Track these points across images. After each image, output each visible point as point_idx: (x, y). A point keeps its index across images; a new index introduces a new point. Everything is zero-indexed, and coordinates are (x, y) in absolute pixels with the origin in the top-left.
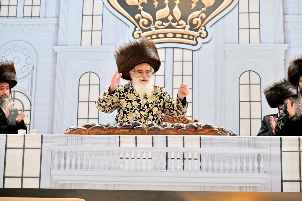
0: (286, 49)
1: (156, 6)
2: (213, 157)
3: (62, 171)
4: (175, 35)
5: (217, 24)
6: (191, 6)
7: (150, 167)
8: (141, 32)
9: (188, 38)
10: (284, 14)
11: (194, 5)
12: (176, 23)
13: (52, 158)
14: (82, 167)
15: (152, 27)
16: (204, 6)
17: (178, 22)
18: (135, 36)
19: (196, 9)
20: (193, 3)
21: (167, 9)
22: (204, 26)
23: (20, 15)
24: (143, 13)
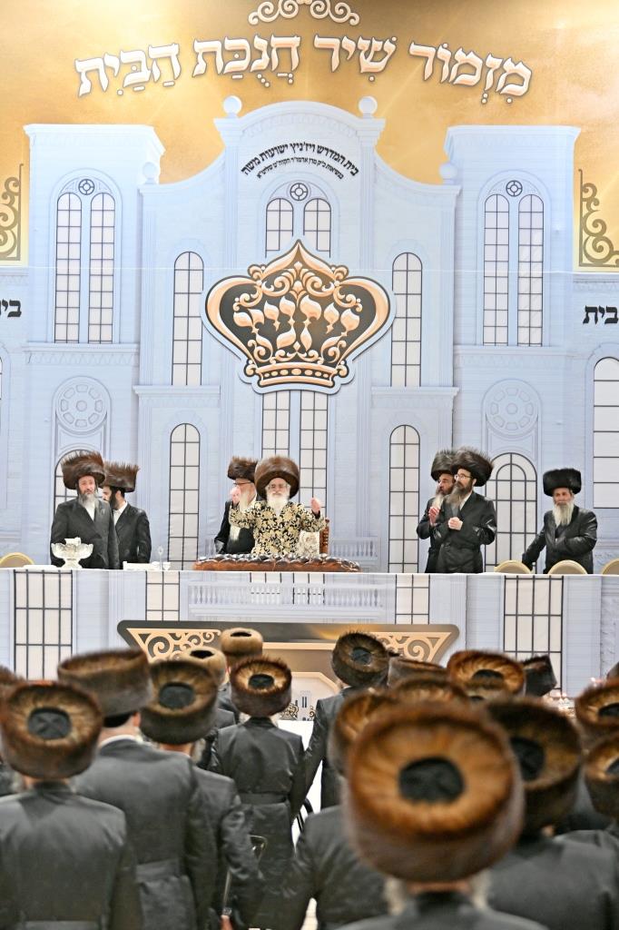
0: (455, 394)
1: (277, 327)
2: (335, 592)
3: (198, 605)
4: (303, 371)
5: (361, 356)
6: (327, 329)
7: (278, 602)
8: (255, 366)
9: (322, 377)
10: (454, 344)
11: (330, 328)
12: (305, 354)
13: (190, 593)
14: (216, 602)
15: (271, 359)
16: (344, 329)
17: (307, 352)
18: (248, 373)
19: (331, 335)
20: (329, 324)
21: (292, 332)
22: (344, 360)
23: (84, 338)
24: (259, 338)
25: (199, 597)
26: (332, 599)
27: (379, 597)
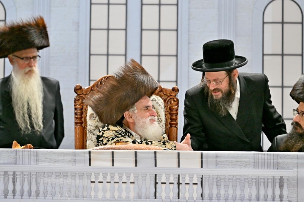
2: (218, 181)
3: (10, 200)
7: (132, 195)
14: (38, 195)
25: (11, 187)
26: (215, 192)
27: (285, 187)
